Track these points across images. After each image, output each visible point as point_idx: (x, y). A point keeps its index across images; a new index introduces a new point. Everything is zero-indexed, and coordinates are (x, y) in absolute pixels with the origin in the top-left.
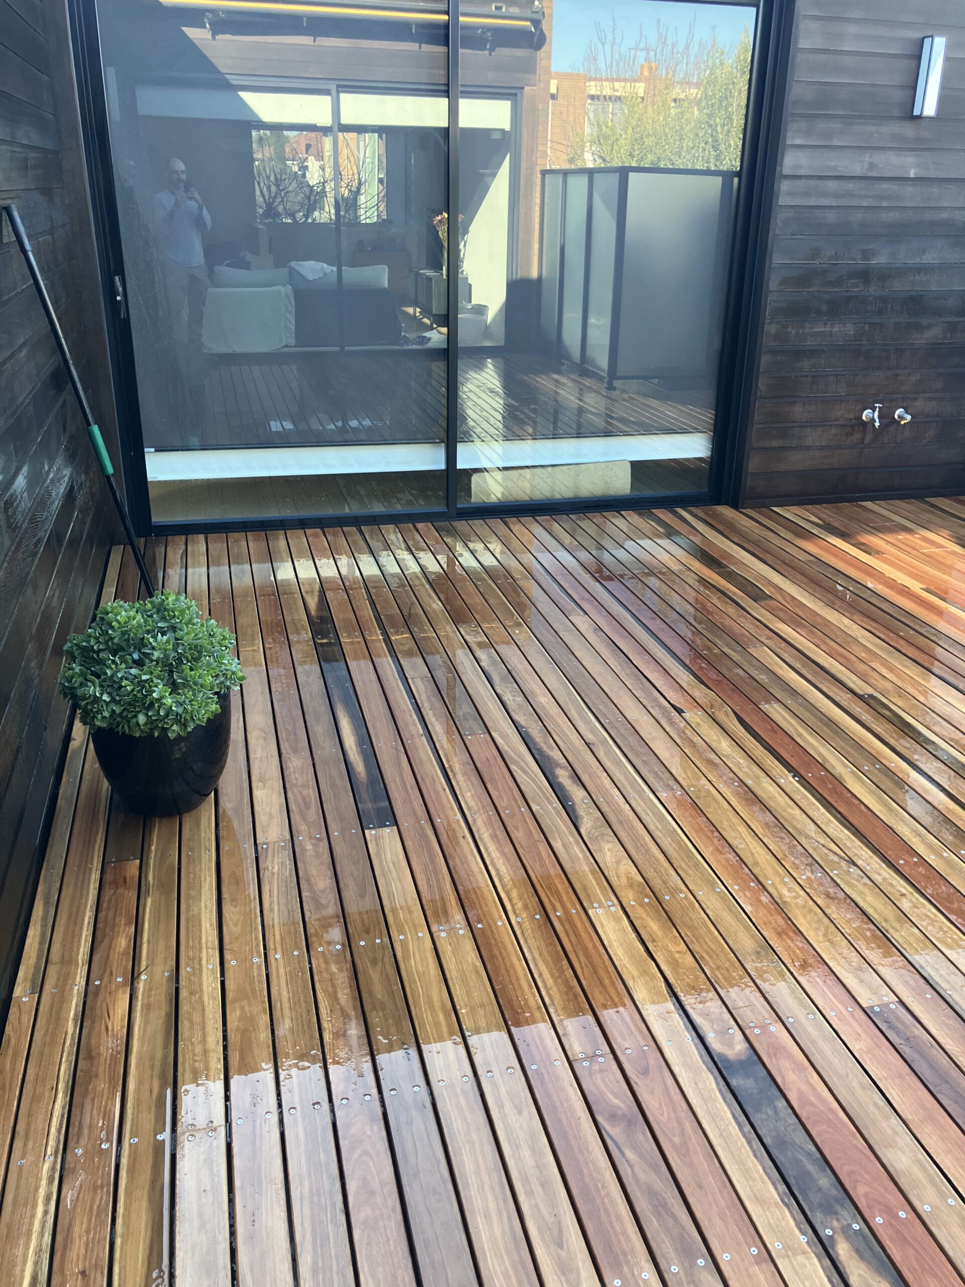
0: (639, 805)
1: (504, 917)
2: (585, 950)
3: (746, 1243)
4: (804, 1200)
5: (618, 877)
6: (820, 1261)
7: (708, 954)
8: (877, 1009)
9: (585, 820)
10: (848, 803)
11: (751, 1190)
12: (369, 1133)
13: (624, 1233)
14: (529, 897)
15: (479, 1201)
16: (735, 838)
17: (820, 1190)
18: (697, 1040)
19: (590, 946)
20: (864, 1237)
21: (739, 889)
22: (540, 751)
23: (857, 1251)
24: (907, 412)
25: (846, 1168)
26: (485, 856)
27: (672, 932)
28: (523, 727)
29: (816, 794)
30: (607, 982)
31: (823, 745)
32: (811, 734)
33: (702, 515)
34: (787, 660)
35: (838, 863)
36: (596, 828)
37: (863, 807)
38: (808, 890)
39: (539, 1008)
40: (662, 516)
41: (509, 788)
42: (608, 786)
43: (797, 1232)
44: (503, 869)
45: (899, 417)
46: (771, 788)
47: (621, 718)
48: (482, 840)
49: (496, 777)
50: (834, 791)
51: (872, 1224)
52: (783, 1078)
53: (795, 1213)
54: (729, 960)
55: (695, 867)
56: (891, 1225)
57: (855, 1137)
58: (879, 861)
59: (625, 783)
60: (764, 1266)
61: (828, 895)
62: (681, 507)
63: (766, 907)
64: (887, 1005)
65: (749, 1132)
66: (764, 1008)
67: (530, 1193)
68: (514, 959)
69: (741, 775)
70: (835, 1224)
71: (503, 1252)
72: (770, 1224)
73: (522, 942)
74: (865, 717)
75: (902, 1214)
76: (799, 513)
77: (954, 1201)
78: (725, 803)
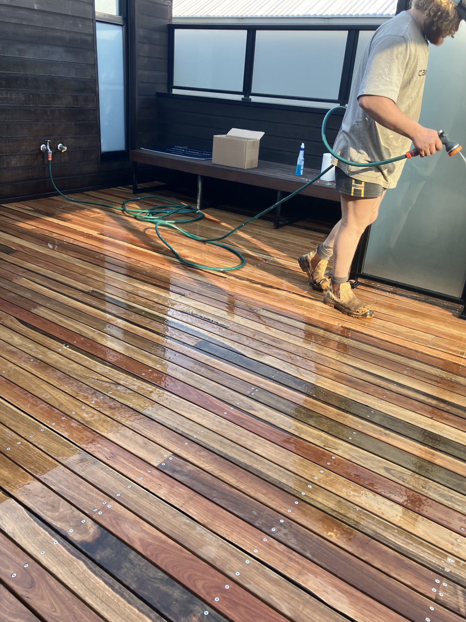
4: (170, 615)
8: (163, 464)
16: (42, 393)
17: (176, 600)
18: (62, 540)
20: (214, 617)
21: (56, 425)
25: (186, 575)
27: (19, 471)
29: (82, 352)
31: (77, 324)
32: (67, 319)
34: (40, 283)
35: (110, 387)
38: (98, 409)
45: (60, 147)
46: (55, 356)
50: (92, 347)
51: (214, 605)
55: (21, 421)
56: (225, 598)
57: (182, 551)
58: (131, 378)
61: (111, 408)
63: (77, 429)
64: (168, 459)
65: (120, 588)
66: (98, 494)
69: (33, 354)
70: (194, 619)
74: (94, 303)
75: (227, 587)
76: (19, 206)
77: (248, 561)
78: (29, 374)
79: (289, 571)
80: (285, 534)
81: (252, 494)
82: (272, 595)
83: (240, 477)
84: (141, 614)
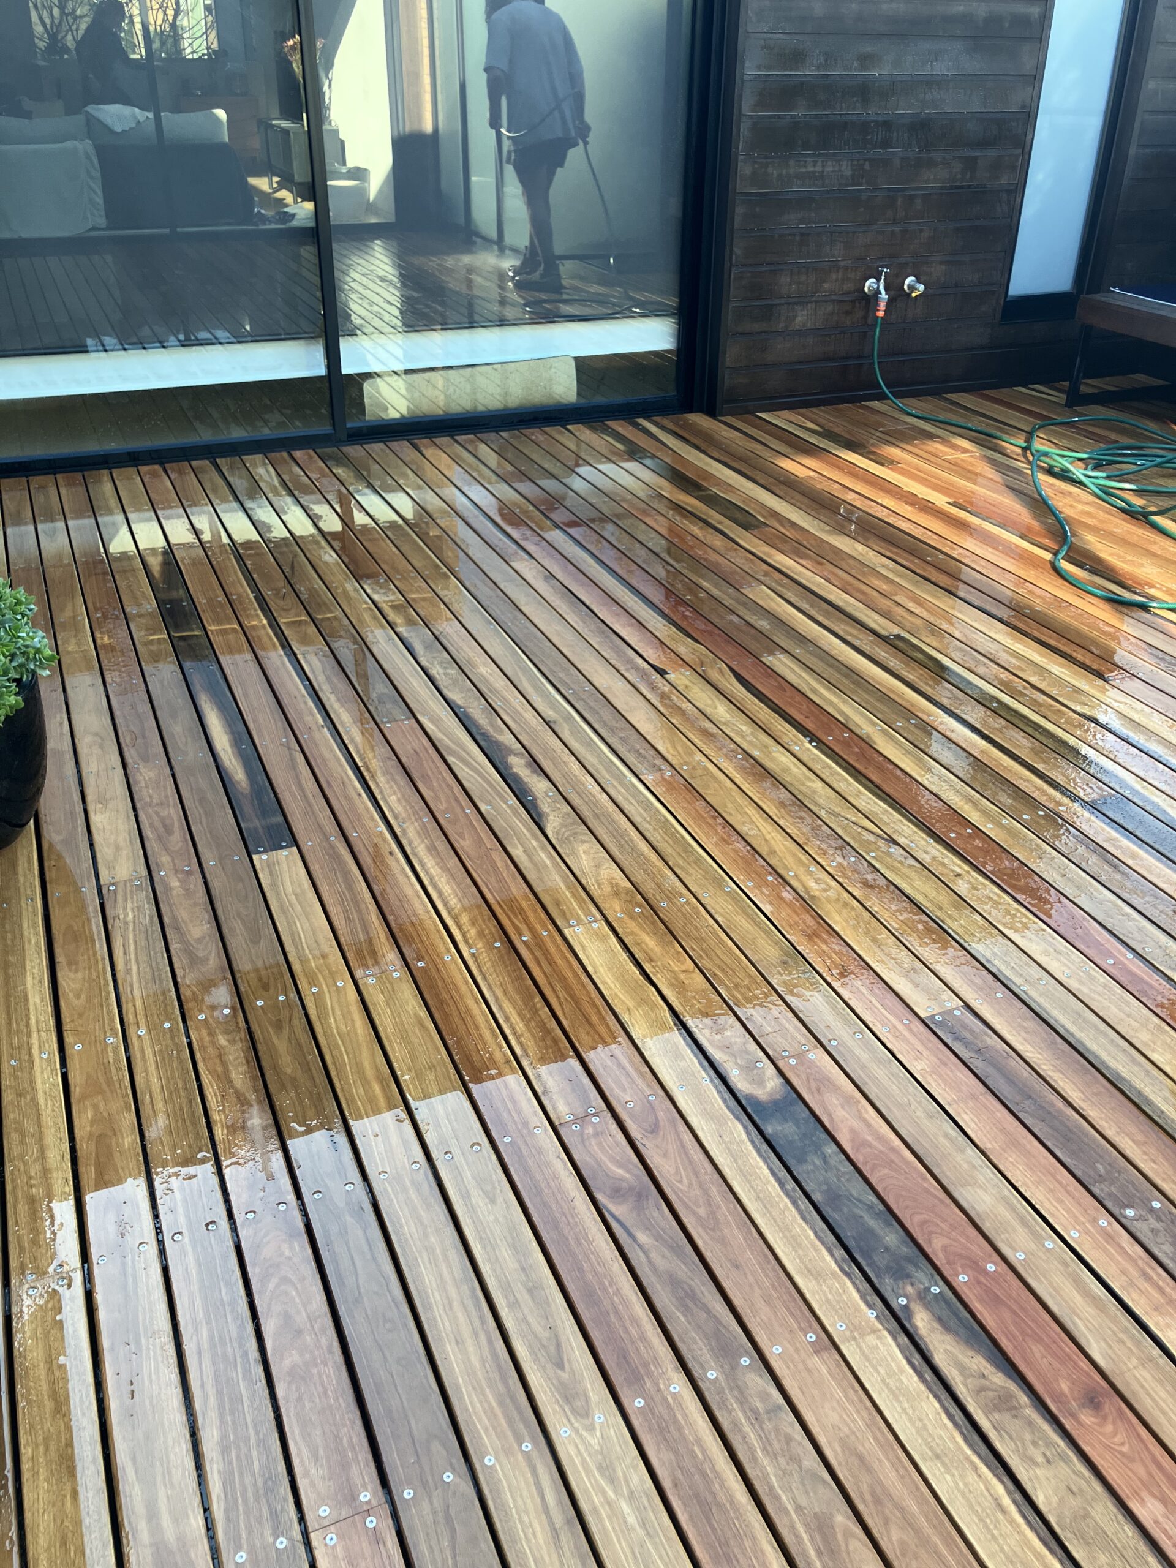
0: (619, 792)
1: (453, 950)
2: (563, 980)
3: (801, 1329)
4: (868, 1265)
5: (599, 885)
6: (895, 1339)
7: (723, 970)
8: (939, 1018)
9: (551, 817)
10: (880, 769)
11: (802, 1261)
12: (287, 1253)
13: (643, 1337)
14: (484, 921)
15: (447, 1324)
16: (744, 823)
17: (887, 1249)
18: (717, 1081)
19: (569, 975)
20: (947, 1303)
21: (754, 887)
22: (485, 735)
23: (940, 1320)
24: (918, 281)
25: (917, 1218)
26: (422, 875)
27: (673, 947)
28: (460, 707)
29: (841, 761)
30: (594, 1019)
31: (844, 702)
32: (828, 689)
33: (671, 426)
34: (792, 600)
35: (875, 843)
36: (566, 826)
37: (899, 772)
38: (841, 880)
39: (508, 1062)
40: (620, 430)
41: (448, 786)
42: (577, 773)
43: (863, 1306)
44: (447, 889)
45: (909, 287)
46: (785, 759)
47: (588, 687)
48: (416, 855)
49: (429, 773)
50: (862, 756)
51: (954, 1284)
52: (830, 1116)
53: (858, 1282)
54: (750, 976)
55: (696, 863)
56: (979, 1283)
57: (925, 1179)
58: (924, 836)
59: (600, 767)
60: (825, 1355)
61: (866, 884)
62: (644, 418)
63: (790, 905)
64: (951, 1011)
65: (794, 1190)
66: (799, 1030)
67: (514, 1305)
68: (471, 1003)
69: (745, 746)
70: (910, 1289)
71: (484, 1383)
72: (828, 1300)
73: (479, 979)
74: (893, 663)
75: (991, 1268)
76: (792, 419)
77: (1052, 1243)
78: (728, 781)
79: (1135, 1296)
80: (1152, 1230)
81: (1109, 1133)
82: (1080, 1318)
83: (1096, 1094)
84: (818, 1243)
